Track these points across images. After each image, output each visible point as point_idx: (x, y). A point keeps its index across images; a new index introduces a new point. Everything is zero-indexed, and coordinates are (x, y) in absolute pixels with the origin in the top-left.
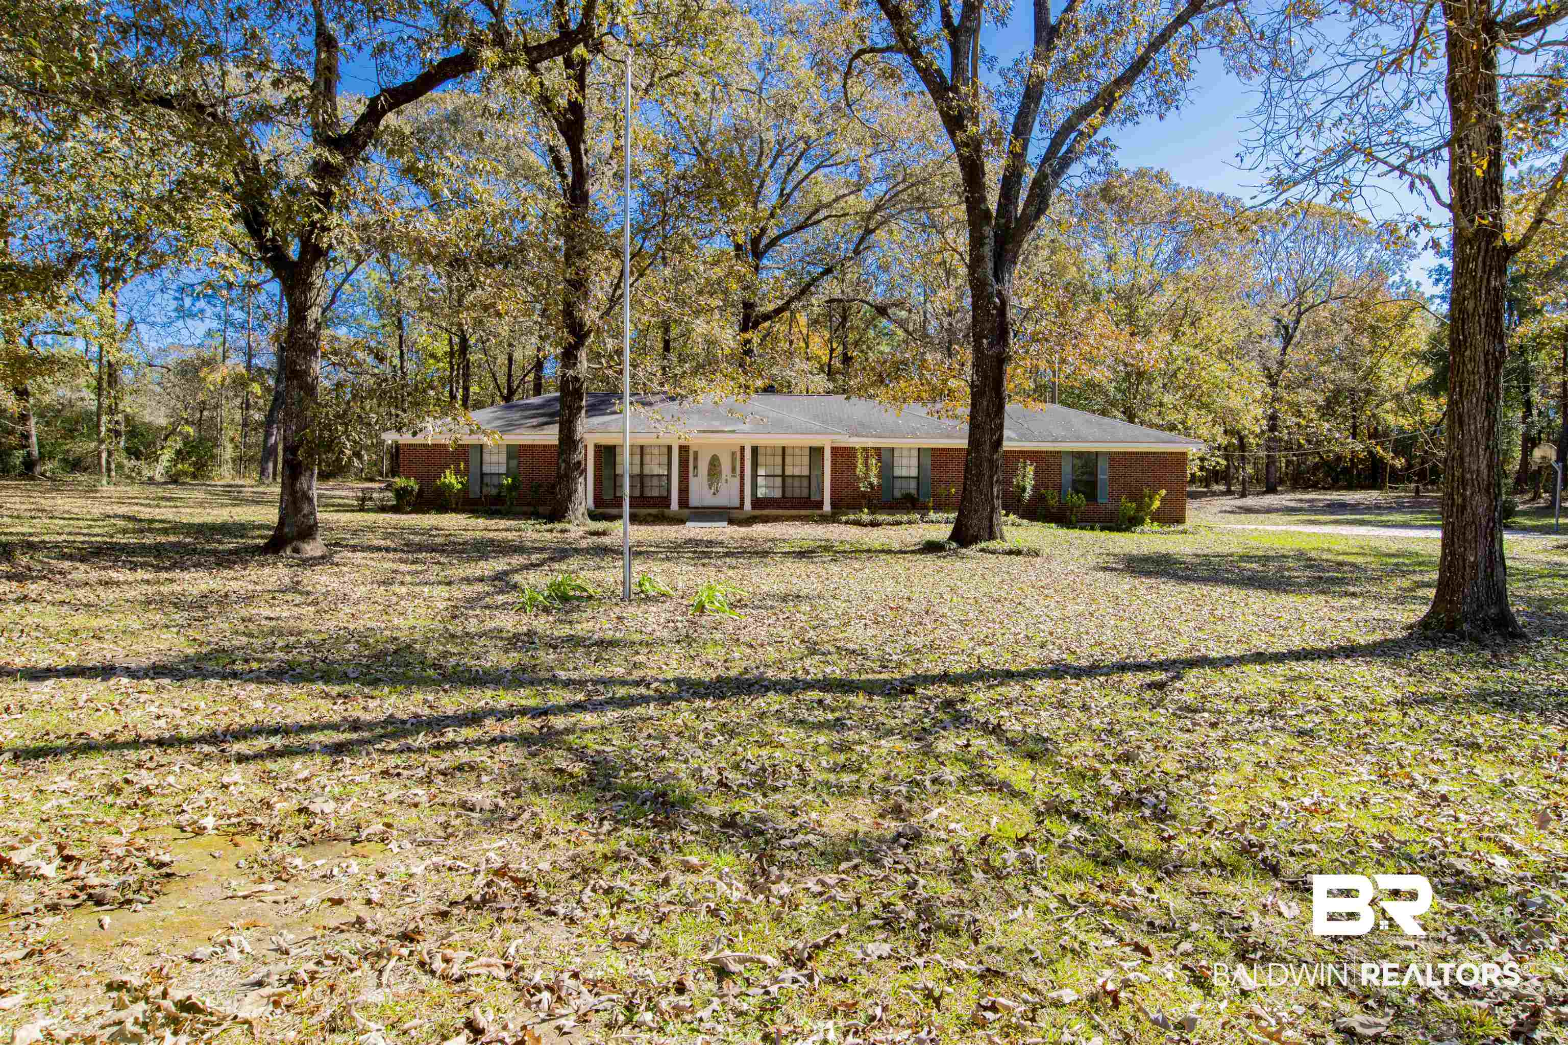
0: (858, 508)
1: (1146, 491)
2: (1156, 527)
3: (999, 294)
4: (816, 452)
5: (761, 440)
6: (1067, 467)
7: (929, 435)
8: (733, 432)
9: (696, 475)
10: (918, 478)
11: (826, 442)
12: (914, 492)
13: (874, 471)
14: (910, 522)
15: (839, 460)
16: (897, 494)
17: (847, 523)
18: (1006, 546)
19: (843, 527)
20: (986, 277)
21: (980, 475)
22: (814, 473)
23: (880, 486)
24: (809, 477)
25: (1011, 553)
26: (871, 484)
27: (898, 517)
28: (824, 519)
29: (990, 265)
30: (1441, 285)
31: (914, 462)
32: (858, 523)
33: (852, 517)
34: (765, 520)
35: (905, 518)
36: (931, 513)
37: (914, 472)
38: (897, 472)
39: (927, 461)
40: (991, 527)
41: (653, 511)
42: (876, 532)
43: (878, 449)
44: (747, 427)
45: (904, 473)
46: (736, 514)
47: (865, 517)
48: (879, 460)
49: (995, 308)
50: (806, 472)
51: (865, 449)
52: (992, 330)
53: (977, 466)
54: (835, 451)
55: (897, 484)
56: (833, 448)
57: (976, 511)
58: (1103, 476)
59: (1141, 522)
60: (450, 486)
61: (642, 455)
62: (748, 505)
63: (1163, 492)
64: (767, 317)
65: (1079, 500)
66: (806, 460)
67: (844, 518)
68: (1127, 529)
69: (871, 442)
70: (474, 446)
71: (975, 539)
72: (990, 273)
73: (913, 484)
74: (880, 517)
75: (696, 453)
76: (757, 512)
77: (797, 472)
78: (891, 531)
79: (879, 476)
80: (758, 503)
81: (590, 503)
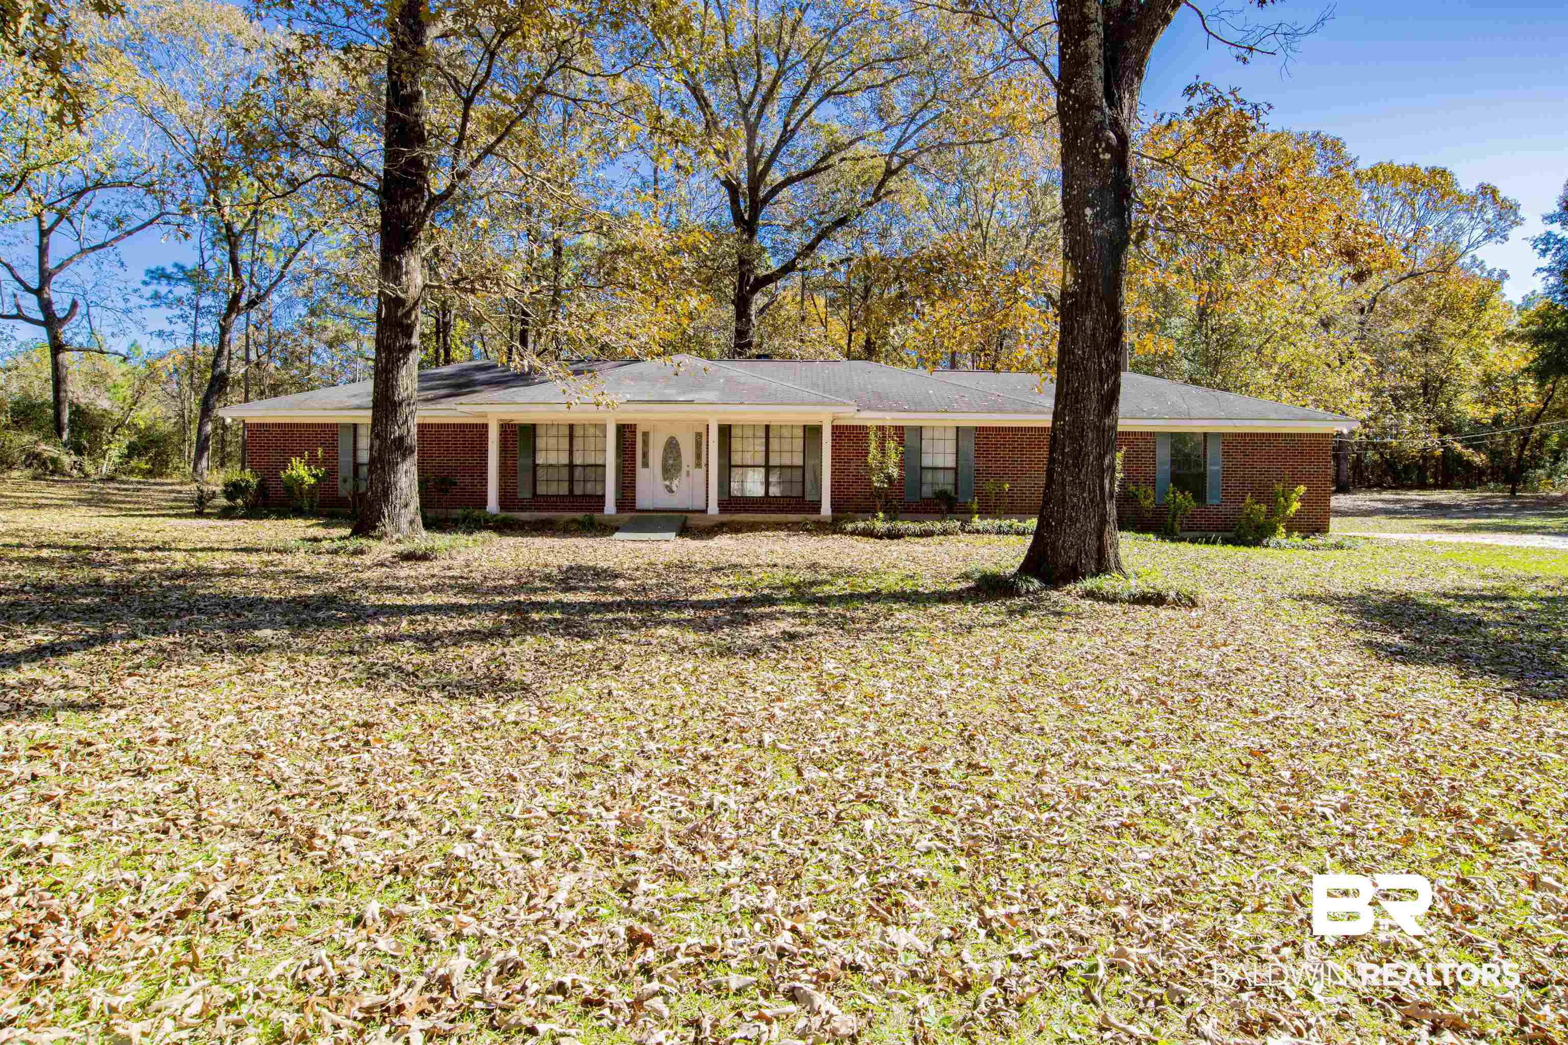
0: (871, 511)
1: (1279, 488)
2: (1296, 538)
3: (1115, 125)
4: (812, 433)
5: (734, 414)
6: (1164, 454)
7: (970, 409)
8: (691, 402)
9: (645, 465)
10: (956, 469)
11: (825, 418)
12: (950, 488)
13: (893, 458)
14: (945, 533)
15: (845, 443)
16: (927, 491)
17: (853, 533)
18: (1135, 586)
19: (848, 540)
20: (1090, 93)
21: (1079, 456)
22: (810, 462)
23: (901, 479)
24: (803, 467)
25: (1143, 600)
26: (889, 477)
27: (928, 525)
28: (822, 528)
29: (1098, 71)
30: (1549, 255)
31: (951, 447)
32: (869, 533)
33: (861, 525)
34: (736, 529)
35: (938, 526)
36: (976, 518)
37: (950, 462)
38: (927, 461)
39: (969, 446)
40: (1101, 551)
41: (579, 515)
42: (896, 548)
43: (901, 428)
44: (710, 396)
45: (940, 462)
46: (694, 520)
47: (880, 525)
48: (901, 443)
49: (1107, 149)
50: (798, 461)
51: (881, 428)
52: (1101, 190)
53: (1074, 439)
54: (839, 432)
55: (928, 477)
56: (835, 428)
57: (1073, 521)
58: (1214, 467)
59: (1273, 530)
60: (300, 481)
61: (571, 437)
62: (713, 509)
63: (1302, 489)
64: (769, 279)
65: (1184, 500)
66: (799, 444)
67: (850, 527)
68: (1257, 543)
69: (889, 419)
70: (345, 426)
71: (1073, 574)
72: (1099, 87)
73: (950, 477)
74: (900, 525)
75: (646, 435)
76: (727, 517)
77: (786, 461)
78: (919, 547)
79: (901, 466)
80: (729, 503)
81: (493, 504)
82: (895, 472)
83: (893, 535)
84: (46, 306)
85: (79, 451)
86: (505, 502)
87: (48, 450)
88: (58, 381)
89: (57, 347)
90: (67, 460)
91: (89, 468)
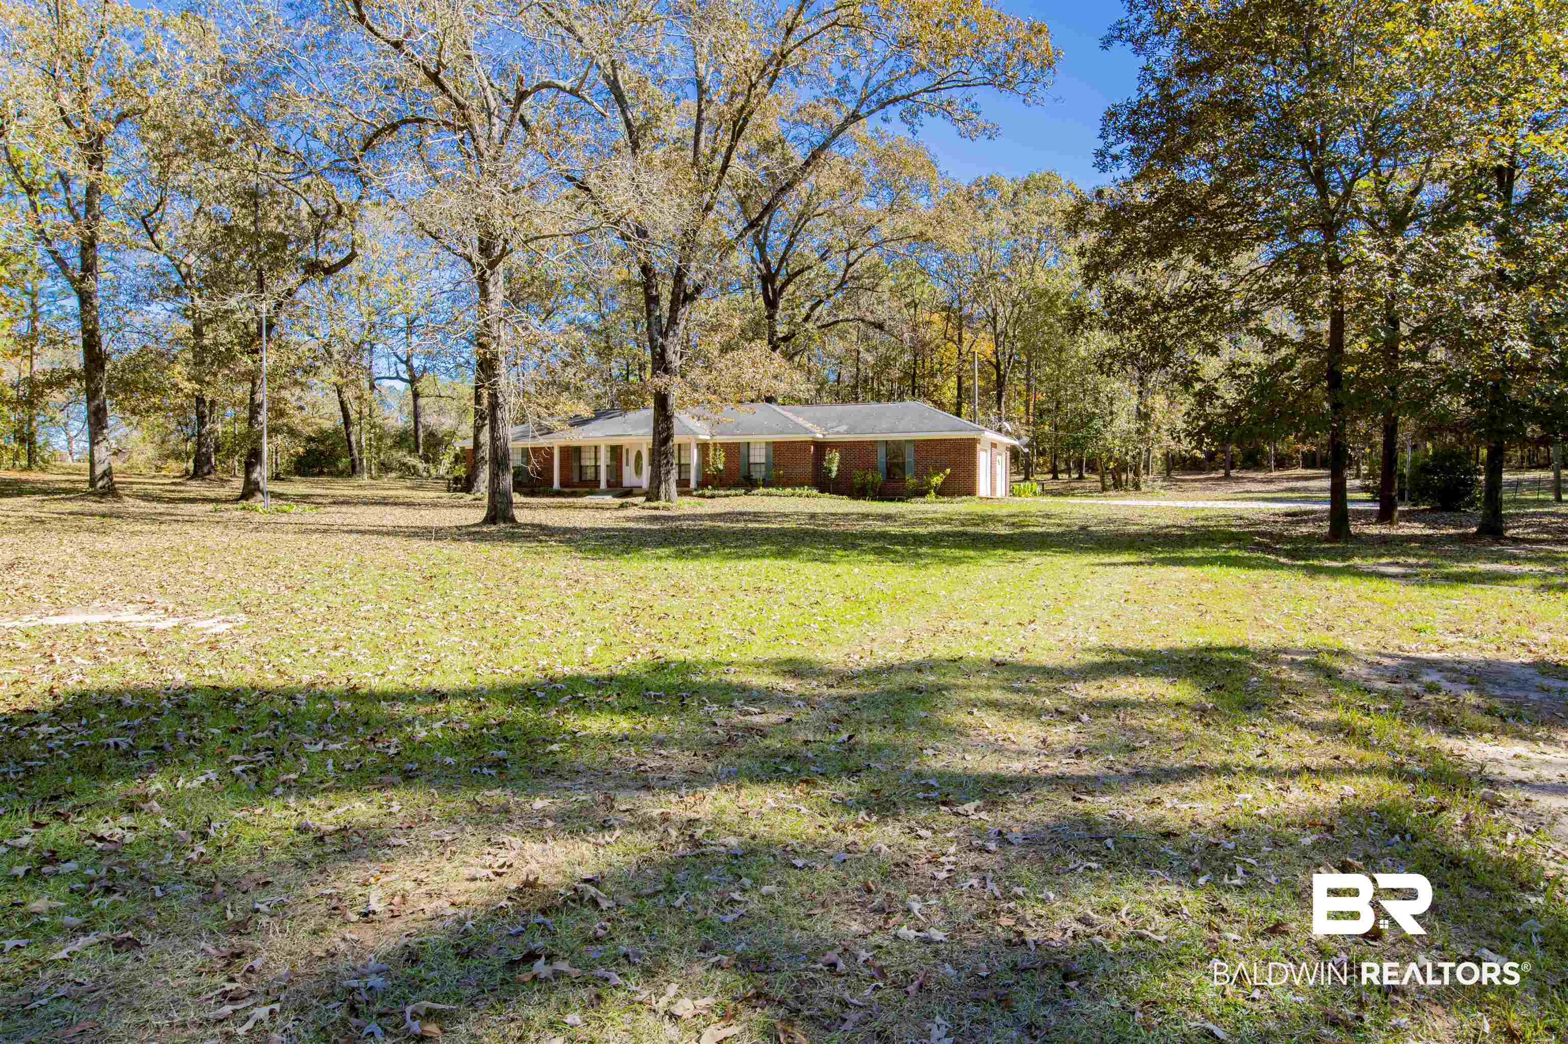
6: (882, 453)
9: (628, 465)
10: (765, 464)
11: (692, 440)
12: (763, 474)
13: (722, 459)
26: (718, 469)
31: (763, 452)
32: (702, 496)
33: (700, 492)
36: (760, 489)
37: (763, 460)
38: (752, 460)
39: (771, 451)
45: (756, 460)
47: (708, 492)
55: (752, 468)
58: (910, 459)
63: (948, 471)
67: (695, 493)
73: (763, 468)
74: (717, 492)
75: (627, 450)
81: (556, 485)
82: (721, 467)
83: (712, 497)
84: (410, 368)
85: (427, 461)
86: (562, 484)
87: (412, 460)
88: (416, 415)
89: (416, 395)
90: (421, 466)
91: (433, 472)
